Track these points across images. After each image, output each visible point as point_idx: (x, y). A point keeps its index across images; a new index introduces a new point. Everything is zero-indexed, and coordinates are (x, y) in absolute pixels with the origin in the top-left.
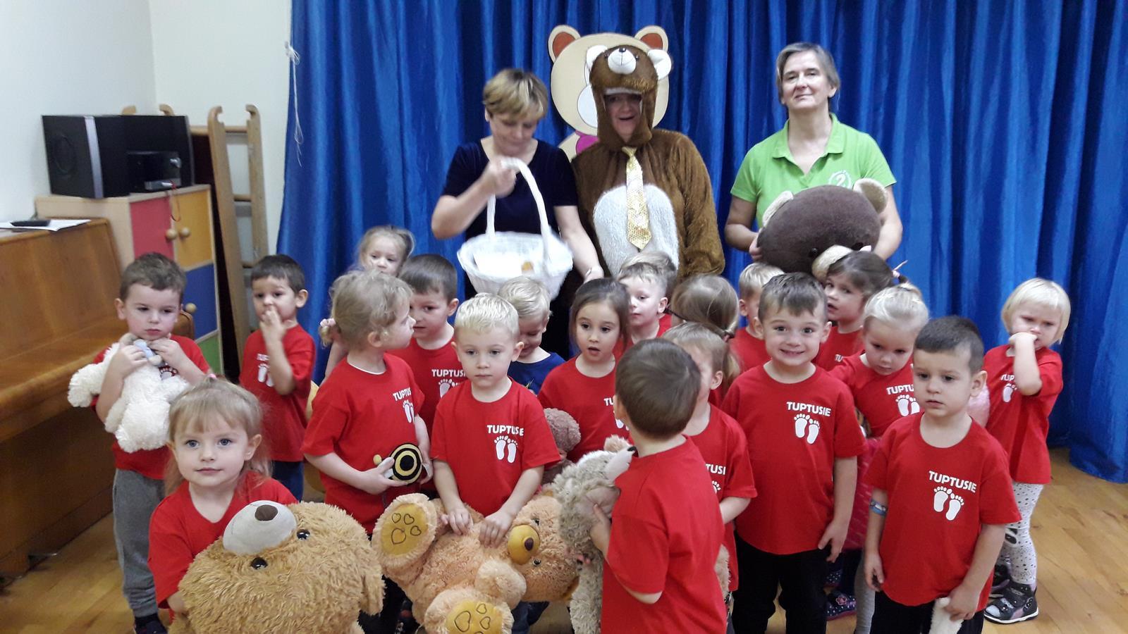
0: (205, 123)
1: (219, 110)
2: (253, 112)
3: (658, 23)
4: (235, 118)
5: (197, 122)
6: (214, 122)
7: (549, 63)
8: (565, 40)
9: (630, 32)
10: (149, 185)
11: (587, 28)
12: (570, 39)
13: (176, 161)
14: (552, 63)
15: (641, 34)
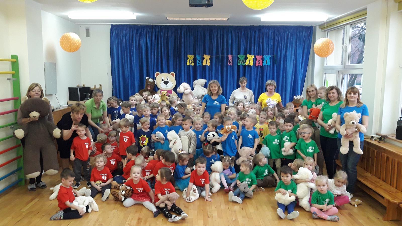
0: (94, 87)
1: (96, 85)
2: (101, 86)
3: (174, 72)
4: (98, 87)
5: (92, 87)
6: (95, 88)
8: (158, 74)
9: (169, 73)
10: (86, 99)
11: (162, 72)
13: (89, 95)
15: (170, 73)
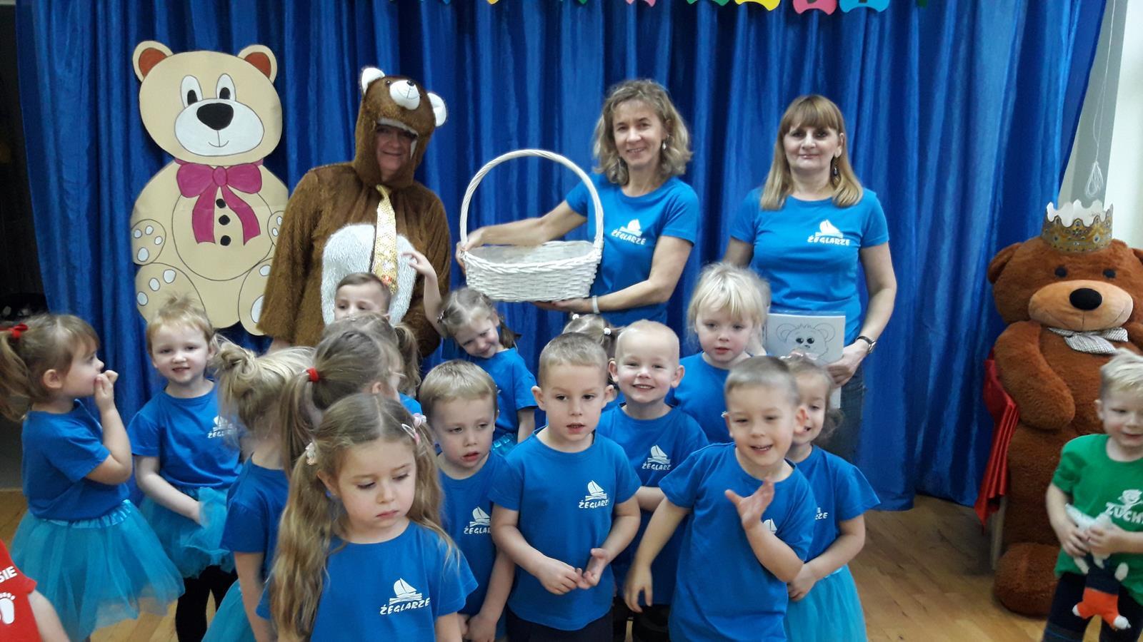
7: (136, 84)
12: (160, 56)
14: (139, 83)
